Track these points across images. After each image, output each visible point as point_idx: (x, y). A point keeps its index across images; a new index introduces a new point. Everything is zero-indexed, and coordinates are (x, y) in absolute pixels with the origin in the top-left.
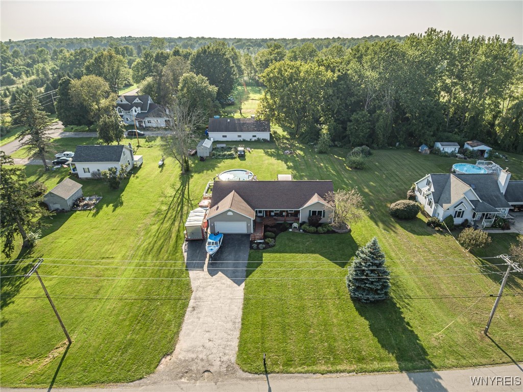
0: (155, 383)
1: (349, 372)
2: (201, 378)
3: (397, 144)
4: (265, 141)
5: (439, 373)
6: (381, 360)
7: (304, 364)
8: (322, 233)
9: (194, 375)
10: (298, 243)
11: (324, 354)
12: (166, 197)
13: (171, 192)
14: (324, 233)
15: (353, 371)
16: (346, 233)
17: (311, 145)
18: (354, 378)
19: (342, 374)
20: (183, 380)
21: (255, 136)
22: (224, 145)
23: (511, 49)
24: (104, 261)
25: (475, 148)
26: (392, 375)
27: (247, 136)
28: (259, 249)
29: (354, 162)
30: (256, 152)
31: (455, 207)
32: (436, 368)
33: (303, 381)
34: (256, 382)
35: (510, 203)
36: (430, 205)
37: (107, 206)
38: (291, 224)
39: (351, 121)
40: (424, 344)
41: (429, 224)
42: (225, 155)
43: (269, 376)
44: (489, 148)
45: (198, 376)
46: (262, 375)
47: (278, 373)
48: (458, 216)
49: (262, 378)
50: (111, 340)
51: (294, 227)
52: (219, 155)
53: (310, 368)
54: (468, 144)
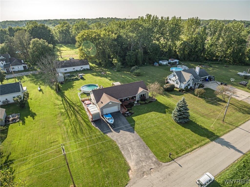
0: (134, 183)
1: (198, 148)
2: (151, 173)
3: (146, 63)
4: (87, 69)
5: (222, 137)
6: (204, 140)
7: (182, 151)
8: (148, 103)
9: (147, 173)
10: (142, 109)
11: (185, 145)
12: (58, 105)
13: (60, 102)
14: (149, 103)
15: (199, 147)
16: (156, 101)
17: (111, 68)
18: (201, 149)
19: (197, 149)
20: (145, 177)
21: (82, 68)
22: (69, 74)
23: (180, 21)
24: (53, 144)
25: (174, 61)
26: (210, 143)
27: (78, 68)
28: (129, 116)
29: (137, 73)
30: (87, 75)
31: (188, 82)
32: (220, 136)
33: (187, 157)
34: (172, 165)
35: (202, 78)
36: (177, 84)
37: (27, 117)
38: (134, 103)
39: (127, 56)
40: (210, 130)
41: (180, 91)
42: (73, 79)
43: (175, 160)
44: (178, 61)
45: (149, 172)
46: (172, 161)
47: (177, 158)
48: (189, 86)
49: (173, 162)
50: (97, 176)
51: (136, 103)
52: (70, 79)
53: (185, 152)
54: (170, 60)
